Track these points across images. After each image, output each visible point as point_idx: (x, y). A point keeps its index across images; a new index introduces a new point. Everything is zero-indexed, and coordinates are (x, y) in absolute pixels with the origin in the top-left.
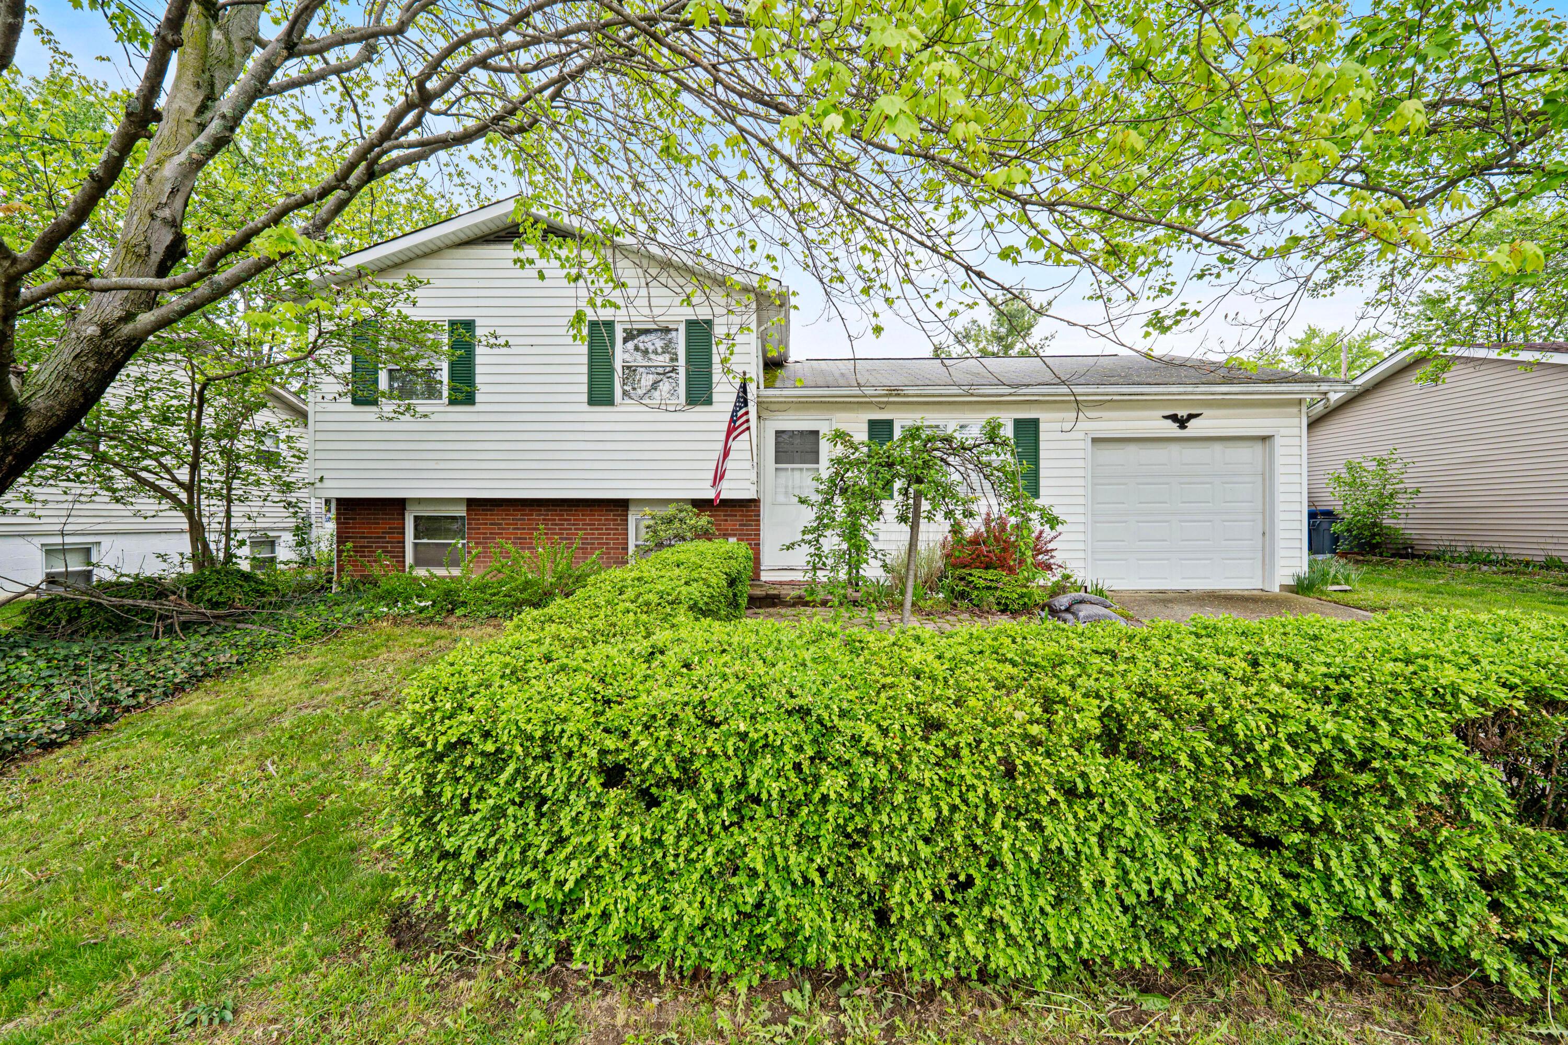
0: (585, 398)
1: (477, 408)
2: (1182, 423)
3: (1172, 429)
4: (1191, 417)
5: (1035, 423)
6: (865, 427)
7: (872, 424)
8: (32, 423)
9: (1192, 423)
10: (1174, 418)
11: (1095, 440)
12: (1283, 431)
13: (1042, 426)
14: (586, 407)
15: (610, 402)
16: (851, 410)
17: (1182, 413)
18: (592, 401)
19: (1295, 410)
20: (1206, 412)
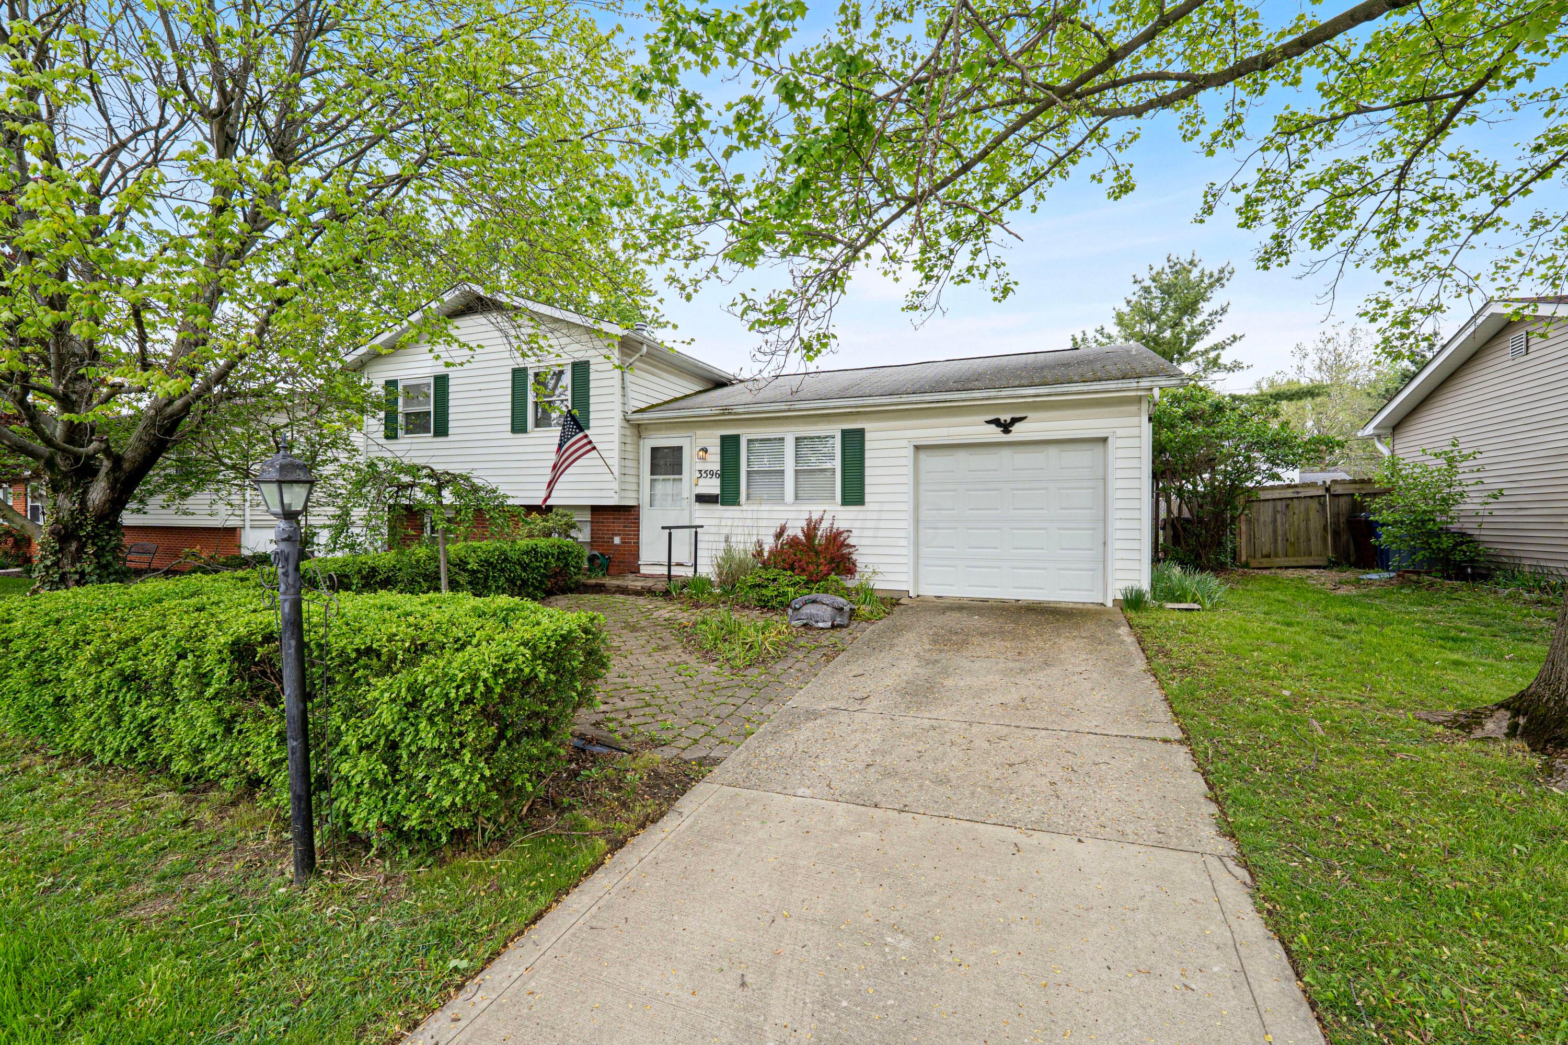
0: (509, 428)
1: (450, 438)
2: (1006, 427)
3: (995, 434)
4: (1014, 421)
5: (861, 432)
6: (718, 441)
7: (724, 439)
8: (126, 465)
9: (1017, 427)
10: (997, 422)
11: (917, 448)
12: (1120, 432)
13: (868, 436)
14: (511, 435)
15: (525, 431)
16: (708, 428)
17: (1006, 417)
18: (514, 430)
19: (1134, 408)
20: (1030, 415)
